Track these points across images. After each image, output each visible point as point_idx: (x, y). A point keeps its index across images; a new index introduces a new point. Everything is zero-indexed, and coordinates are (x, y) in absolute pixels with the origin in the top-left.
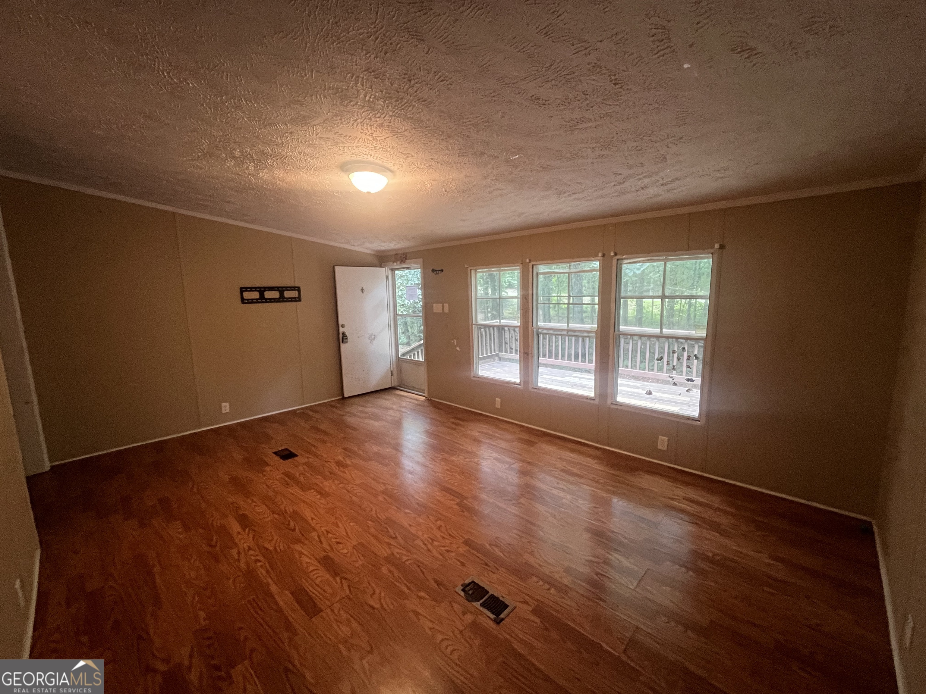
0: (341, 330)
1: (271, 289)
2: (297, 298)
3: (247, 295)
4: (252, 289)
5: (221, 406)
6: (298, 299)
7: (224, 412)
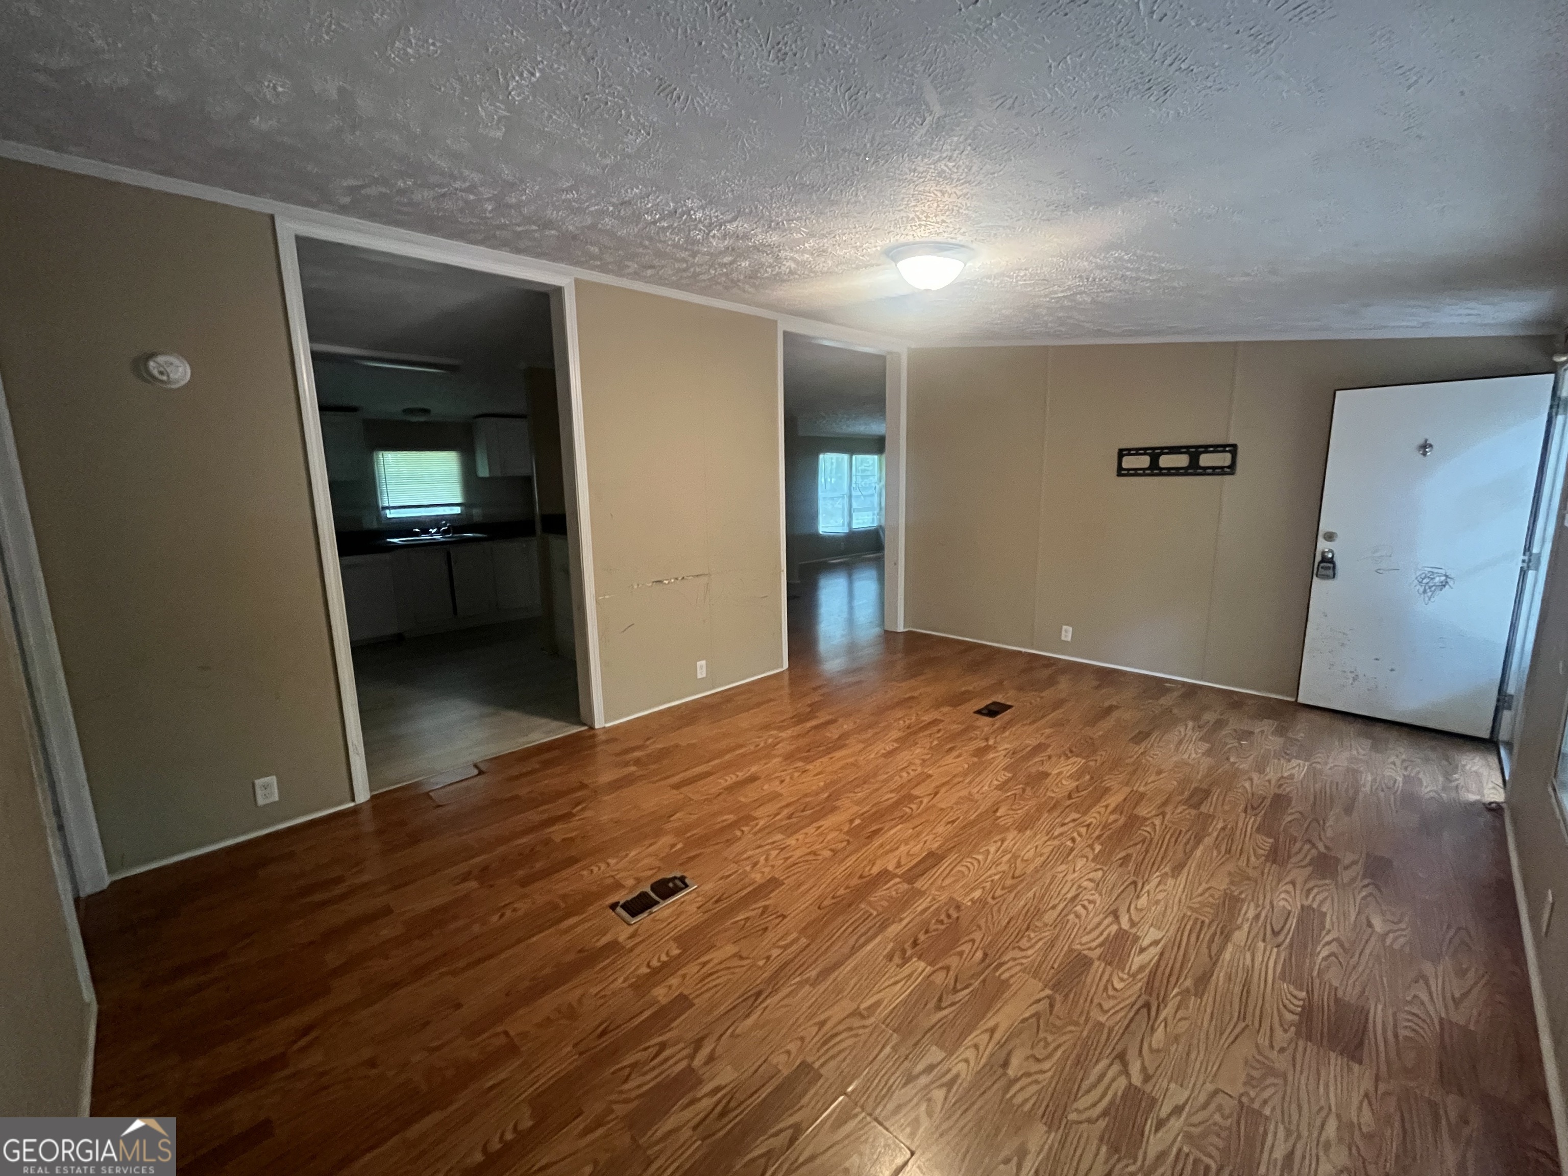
0: (1323, 545)
1: (1174, 450)
2: (1228, 467)
3: (1129, 462)
4: (1138, 452)
5: (1061, 629)
6: (1231, 469)
7: (1063, 638)
